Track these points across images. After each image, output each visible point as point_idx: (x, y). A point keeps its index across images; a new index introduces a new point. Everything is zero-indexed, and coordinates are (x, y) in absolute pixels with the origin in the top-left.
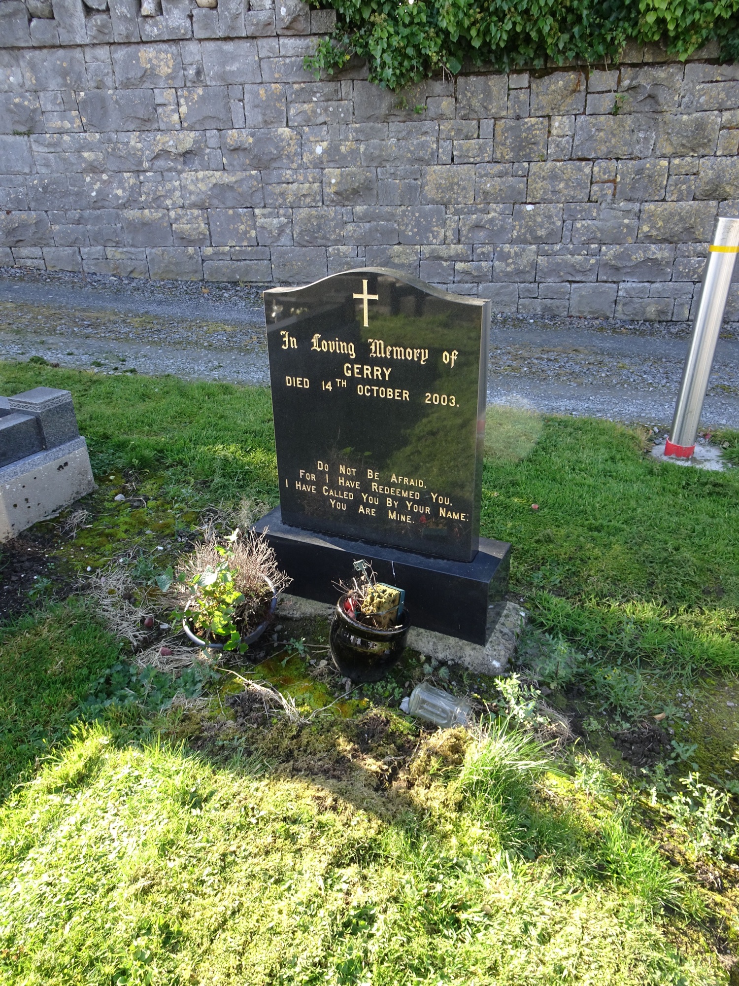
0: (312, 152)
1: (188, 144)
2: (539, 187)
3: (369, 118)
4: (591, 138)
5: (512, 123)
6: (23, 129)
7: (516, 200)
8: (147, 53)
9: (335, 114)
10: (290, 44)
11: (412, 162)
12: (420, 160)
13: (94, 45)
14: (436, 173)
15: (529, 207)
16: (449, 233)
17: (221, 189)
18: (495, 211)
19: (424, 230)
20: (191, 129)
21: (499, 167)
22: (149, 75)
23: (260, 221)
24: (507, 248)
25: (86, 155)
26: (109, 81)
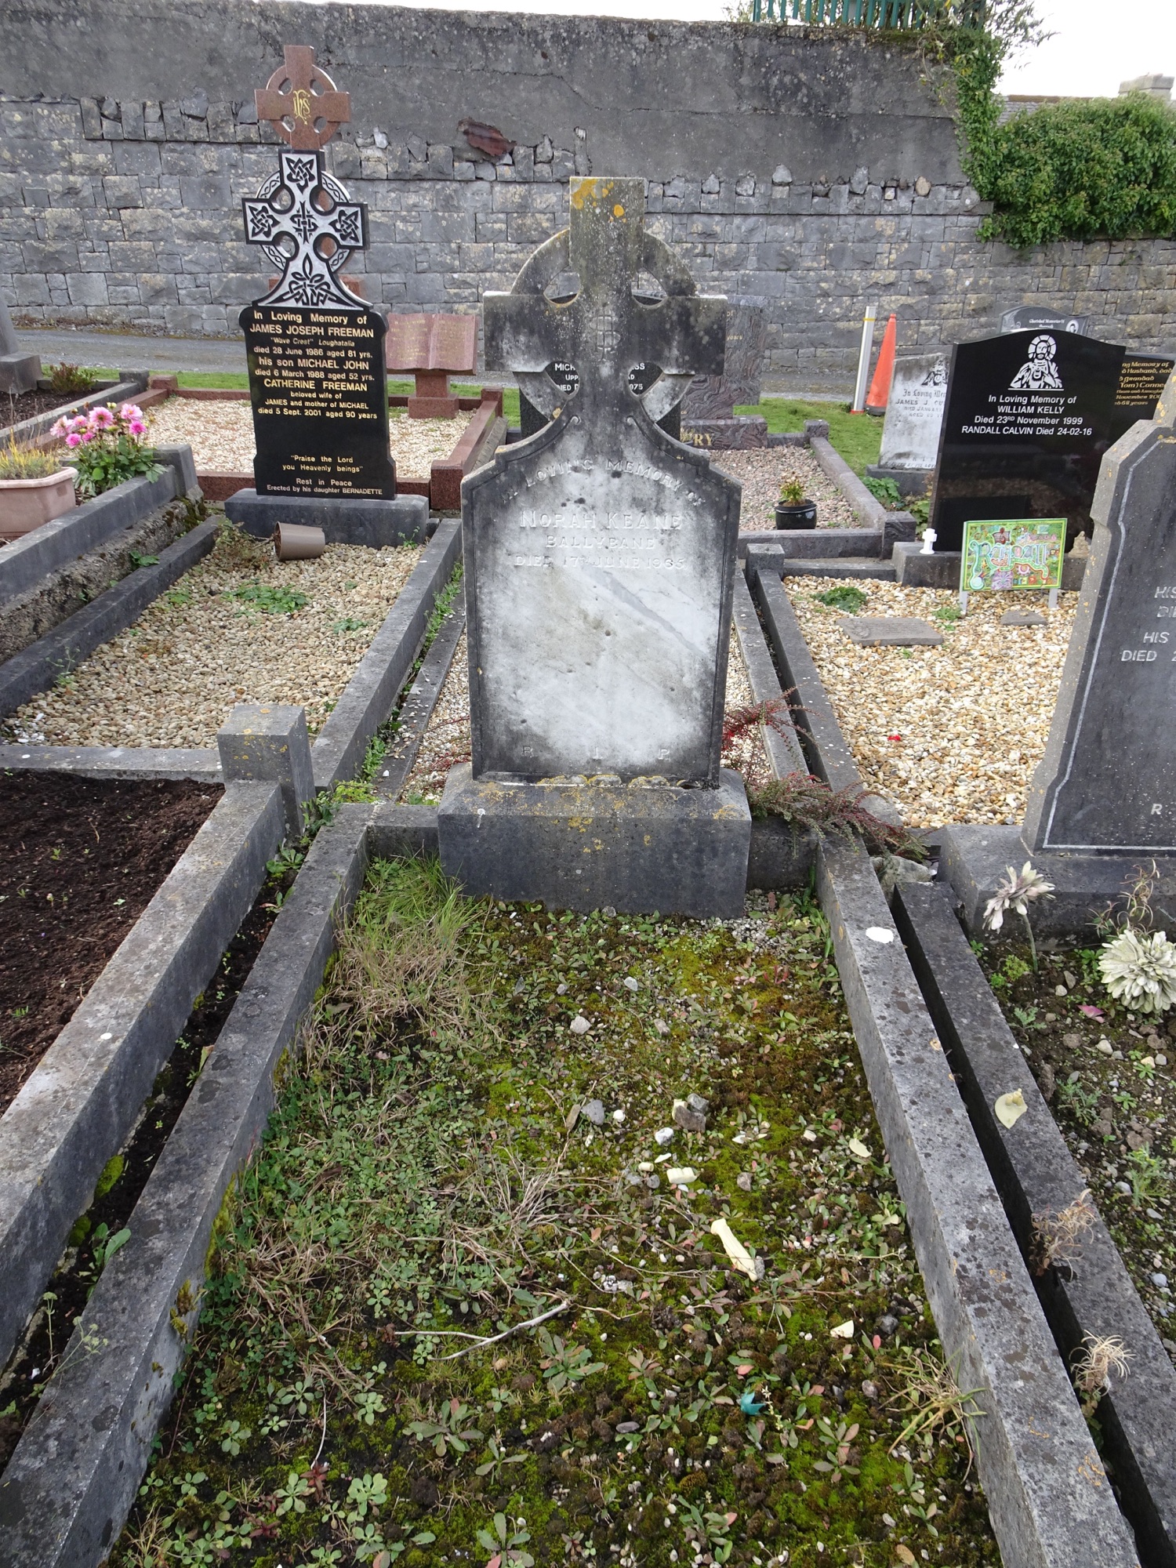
0: (963, 284)
1: (891, 279)
3: (998, 265)
4: (1108, 278)
5: (1071, 269)
6: (783, 267)
8: (880, 222)
9: (980, 261)
10: (964, 220)
11: (1016, 291)
12: (1021, 289)
13: (848, 215)
17: (905, 307)
20: (895, 269)
21: (1062, 294)
22: (879, 235)
23: (922, 328)
25: (823, 285)
26: (850, 238)
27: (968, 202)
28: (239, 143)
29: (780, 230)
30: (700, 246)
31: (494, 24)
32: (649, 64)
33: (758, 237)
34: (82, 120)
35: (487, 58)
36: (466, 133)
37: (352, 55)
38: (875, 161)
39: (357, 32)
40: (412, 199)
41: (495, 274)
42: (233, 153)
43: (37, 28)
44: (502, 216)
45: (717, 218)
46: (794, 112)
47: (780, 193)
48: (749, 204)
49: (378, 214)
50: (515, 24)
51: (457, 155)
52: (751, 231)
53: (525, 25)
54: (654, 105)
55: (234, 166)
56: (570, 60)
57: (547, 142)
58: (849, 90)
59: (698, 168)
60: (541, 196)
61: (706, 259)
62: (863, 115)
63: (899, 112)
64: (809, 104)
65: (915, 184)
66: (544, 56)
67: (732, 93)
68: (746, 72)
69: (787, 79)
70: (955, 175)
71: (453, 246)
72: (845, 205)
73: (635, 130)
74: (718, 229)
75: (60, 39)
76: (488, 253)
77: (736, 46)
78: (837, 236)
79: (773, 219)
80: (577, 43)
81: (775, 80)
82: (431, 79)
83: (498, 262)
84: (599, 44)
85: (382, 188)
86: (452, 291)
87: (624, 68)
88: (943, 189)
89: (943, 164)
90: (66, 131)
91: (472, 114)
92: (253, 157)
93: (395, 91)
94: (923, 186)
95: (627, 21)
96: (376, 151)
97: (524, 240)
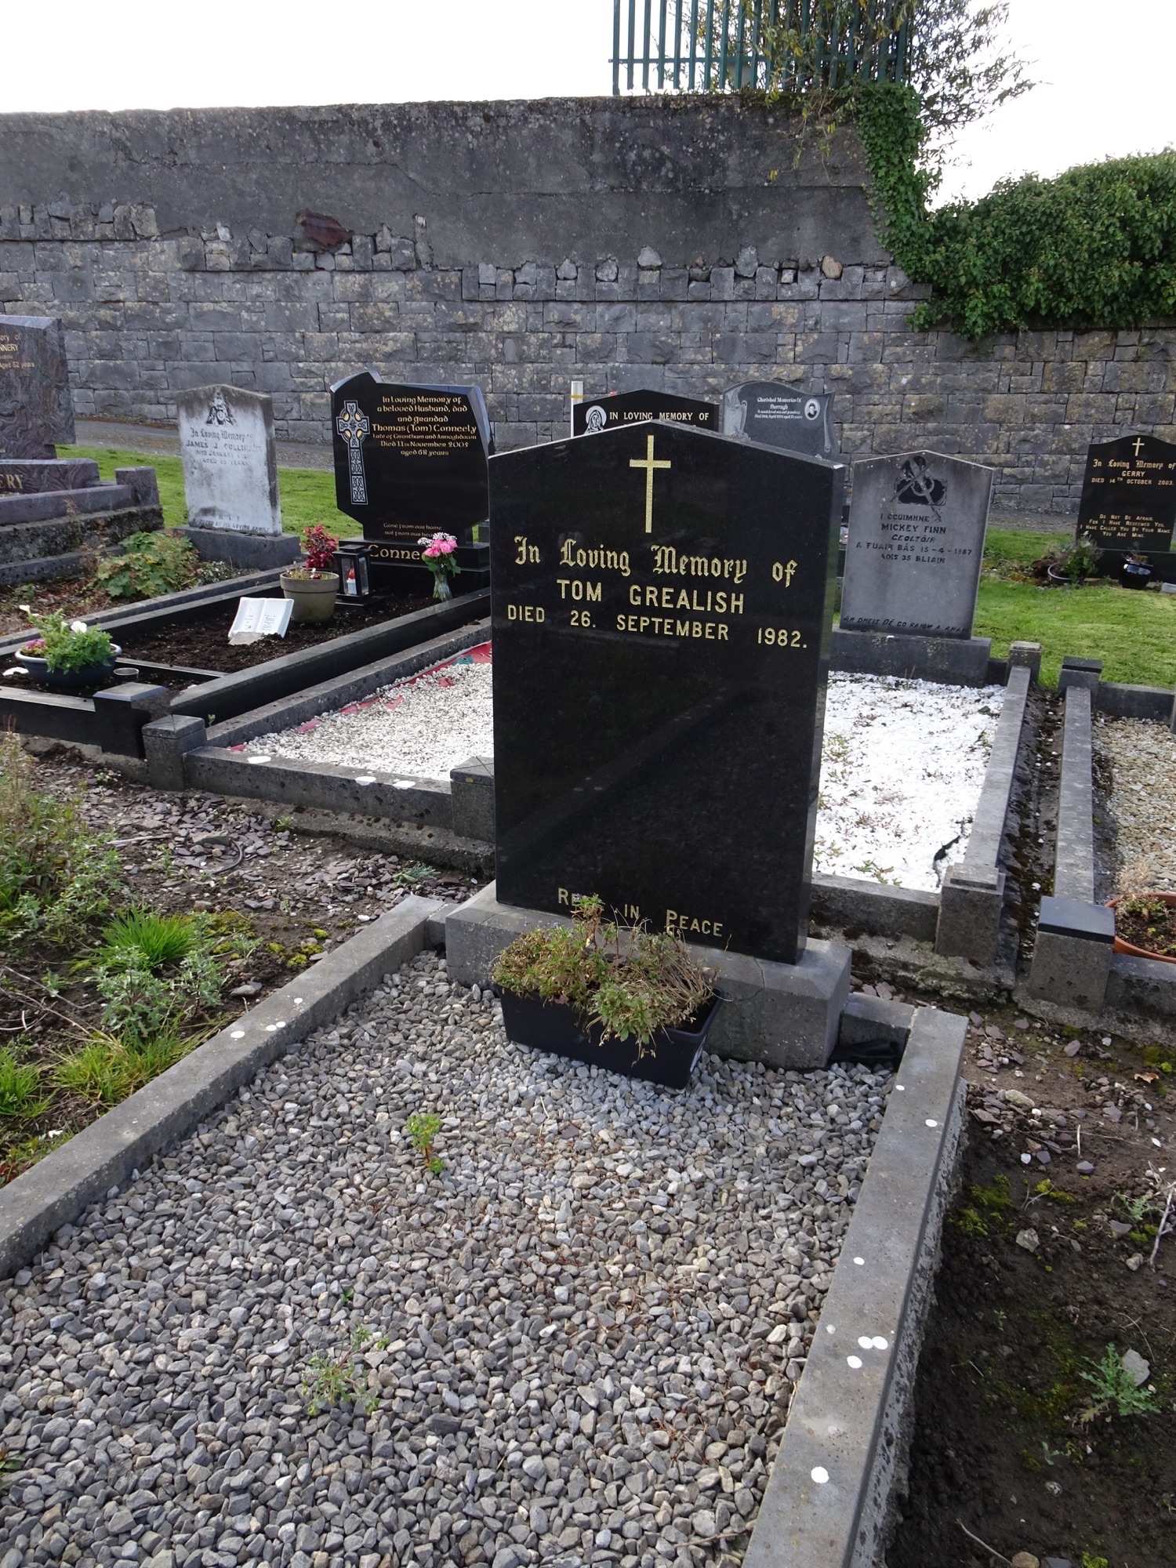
0: (898, 382)
1: (798, 375)
2: (1076, 412)
3: (947, 359)
4: (1117, 377)
5: (1057, 365)
6: (659, 359)
7: (1056, 421)
8: (778, 309)
9: (921, 355)
10: (893, 306)
11: (976, 391)
12: (984, 390)
13: (737, 301)
14: (995, 400)
15: (1067, 427)
16: (1001, 446)
18: (1039, 429)
19: (980, 443)
20: (802, 363)
21: (1045, 397)
22: (778, 324)
23: (847, 434)
24: (1046, 457)
25: (710, 380)
26: (742, 327)
27: (893, 284)
28: (100, 241)
29: (653, 318)
30: (559, 336)
31: (325, 117)
32: (487, 146)
33: (626, 327)
35: (320, 150)
36: (303, 224)
37: (192, 154)
38: (765, 239)
39: (196, 133)
40: (256, 289)
41: (340, 364)
42: (93, 249)
44: (343, 305)
45: (576, 306)
46: (658, 188)
47: (647, 278)
48: (611, 290)
49: (225, 305)
50: (346, 115)
51: (296, 247)
52: (617, 319)
53: (355, 115)
54: (496, 189)
55: (96, 261)
56: (402, 148)
57: (385, 229)
58: (724, 161)
59: (550, 252)
60: (383, 285)
61: (566, 350)
62: (744, 188)
63: (790, 182)
64: (676, 178)
65: (820, 264)
66: (376, 144)
67: (582, 172)
68: (597, 149)
69: (647, 154)
70: (873, 251)
71: (297, 335)
72: (729, 288)
73: (477, 215)
74: (578, 318)
76: (331, 341)
77: (583, 121)
78: (725, 326)
79: (643, 307)
80: (409, 129)
81: (633, 155)
82: (267, 173)
83: (342, 351)
84: (432, 128)
85: (228, 279)
86: (299, 380)
87: (461, 152)
88: (860, 270)
89: (855, 240)
91: (308, 205)
92: (112, 253)
93: (234, 187)
94: (831, 267)
95: (460, 104)
96: (220, 244)
97: (367, 329)
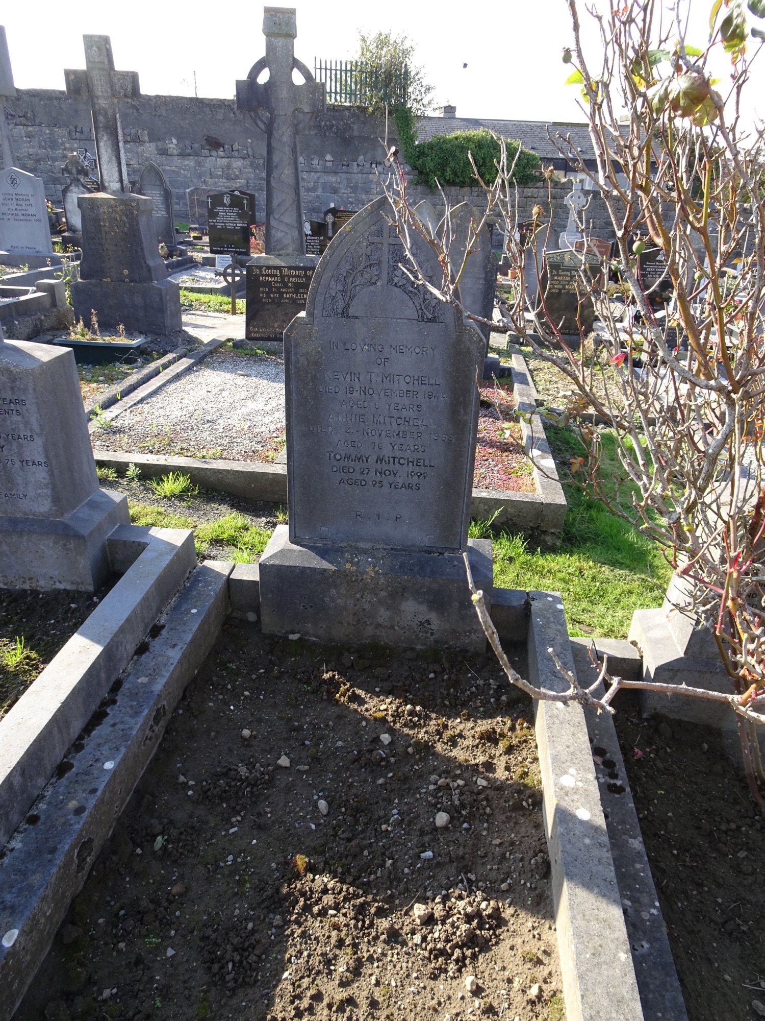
27: (406, 170)
29: (330, 178)
31: (215, 103)
33: (322, 180)
34: (70, 133)
35: (213, 114)
36: (206, 140)
37: (164, 113)
38: (366, 153)
39: (165, 105)
40: (187, 162)
43: (56, 103)
44: (220, 169)
46: (332, 135)
48: (317, 168)
49: (174, 167)
50: (223, 103)
51: (203, 148)
52: (318, 178)
53: (226, 103)
56: (243, 115)
57: (236, 143)
58: (353, 127)
60: (235, 163)
62: (359, 137)
64: (337, 132)
65: (384, 162)
66: (234, 113)
69: (328, 123)
71: (202, 179)
72: (355, 168)
74: (305, 177)
75: (63, 106)
78: (354, 181)
79: (327, 174)
81: (323, 123)
82: (192, 121)
83: (220, 186)
85: (175, 158)
90: (64, 136)
91: (208, 133)
92: (129, 146)
93: (179, 125)
94: (387, 163)
96: (173, 144)
97: (229, 178)
